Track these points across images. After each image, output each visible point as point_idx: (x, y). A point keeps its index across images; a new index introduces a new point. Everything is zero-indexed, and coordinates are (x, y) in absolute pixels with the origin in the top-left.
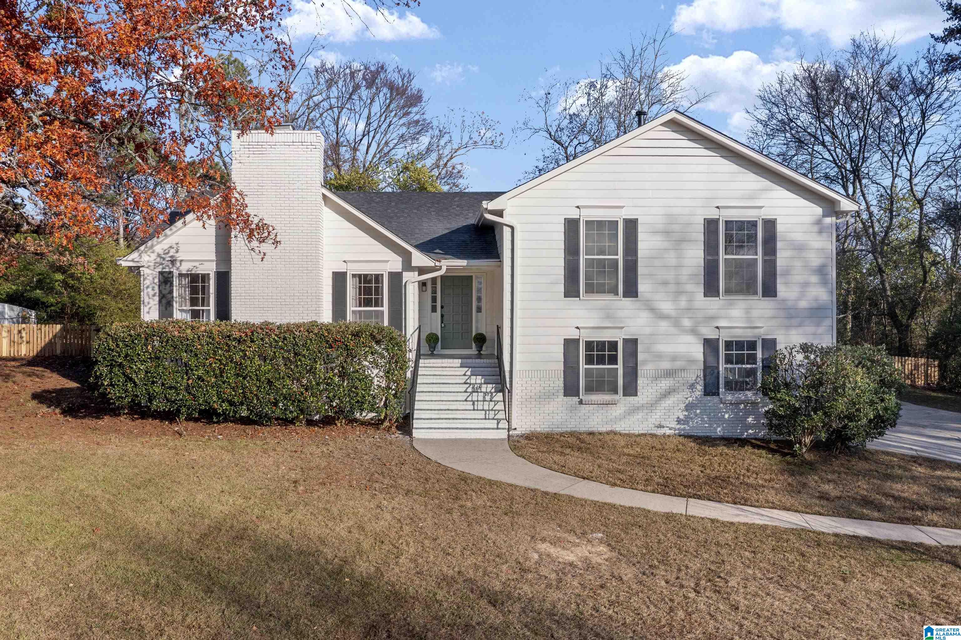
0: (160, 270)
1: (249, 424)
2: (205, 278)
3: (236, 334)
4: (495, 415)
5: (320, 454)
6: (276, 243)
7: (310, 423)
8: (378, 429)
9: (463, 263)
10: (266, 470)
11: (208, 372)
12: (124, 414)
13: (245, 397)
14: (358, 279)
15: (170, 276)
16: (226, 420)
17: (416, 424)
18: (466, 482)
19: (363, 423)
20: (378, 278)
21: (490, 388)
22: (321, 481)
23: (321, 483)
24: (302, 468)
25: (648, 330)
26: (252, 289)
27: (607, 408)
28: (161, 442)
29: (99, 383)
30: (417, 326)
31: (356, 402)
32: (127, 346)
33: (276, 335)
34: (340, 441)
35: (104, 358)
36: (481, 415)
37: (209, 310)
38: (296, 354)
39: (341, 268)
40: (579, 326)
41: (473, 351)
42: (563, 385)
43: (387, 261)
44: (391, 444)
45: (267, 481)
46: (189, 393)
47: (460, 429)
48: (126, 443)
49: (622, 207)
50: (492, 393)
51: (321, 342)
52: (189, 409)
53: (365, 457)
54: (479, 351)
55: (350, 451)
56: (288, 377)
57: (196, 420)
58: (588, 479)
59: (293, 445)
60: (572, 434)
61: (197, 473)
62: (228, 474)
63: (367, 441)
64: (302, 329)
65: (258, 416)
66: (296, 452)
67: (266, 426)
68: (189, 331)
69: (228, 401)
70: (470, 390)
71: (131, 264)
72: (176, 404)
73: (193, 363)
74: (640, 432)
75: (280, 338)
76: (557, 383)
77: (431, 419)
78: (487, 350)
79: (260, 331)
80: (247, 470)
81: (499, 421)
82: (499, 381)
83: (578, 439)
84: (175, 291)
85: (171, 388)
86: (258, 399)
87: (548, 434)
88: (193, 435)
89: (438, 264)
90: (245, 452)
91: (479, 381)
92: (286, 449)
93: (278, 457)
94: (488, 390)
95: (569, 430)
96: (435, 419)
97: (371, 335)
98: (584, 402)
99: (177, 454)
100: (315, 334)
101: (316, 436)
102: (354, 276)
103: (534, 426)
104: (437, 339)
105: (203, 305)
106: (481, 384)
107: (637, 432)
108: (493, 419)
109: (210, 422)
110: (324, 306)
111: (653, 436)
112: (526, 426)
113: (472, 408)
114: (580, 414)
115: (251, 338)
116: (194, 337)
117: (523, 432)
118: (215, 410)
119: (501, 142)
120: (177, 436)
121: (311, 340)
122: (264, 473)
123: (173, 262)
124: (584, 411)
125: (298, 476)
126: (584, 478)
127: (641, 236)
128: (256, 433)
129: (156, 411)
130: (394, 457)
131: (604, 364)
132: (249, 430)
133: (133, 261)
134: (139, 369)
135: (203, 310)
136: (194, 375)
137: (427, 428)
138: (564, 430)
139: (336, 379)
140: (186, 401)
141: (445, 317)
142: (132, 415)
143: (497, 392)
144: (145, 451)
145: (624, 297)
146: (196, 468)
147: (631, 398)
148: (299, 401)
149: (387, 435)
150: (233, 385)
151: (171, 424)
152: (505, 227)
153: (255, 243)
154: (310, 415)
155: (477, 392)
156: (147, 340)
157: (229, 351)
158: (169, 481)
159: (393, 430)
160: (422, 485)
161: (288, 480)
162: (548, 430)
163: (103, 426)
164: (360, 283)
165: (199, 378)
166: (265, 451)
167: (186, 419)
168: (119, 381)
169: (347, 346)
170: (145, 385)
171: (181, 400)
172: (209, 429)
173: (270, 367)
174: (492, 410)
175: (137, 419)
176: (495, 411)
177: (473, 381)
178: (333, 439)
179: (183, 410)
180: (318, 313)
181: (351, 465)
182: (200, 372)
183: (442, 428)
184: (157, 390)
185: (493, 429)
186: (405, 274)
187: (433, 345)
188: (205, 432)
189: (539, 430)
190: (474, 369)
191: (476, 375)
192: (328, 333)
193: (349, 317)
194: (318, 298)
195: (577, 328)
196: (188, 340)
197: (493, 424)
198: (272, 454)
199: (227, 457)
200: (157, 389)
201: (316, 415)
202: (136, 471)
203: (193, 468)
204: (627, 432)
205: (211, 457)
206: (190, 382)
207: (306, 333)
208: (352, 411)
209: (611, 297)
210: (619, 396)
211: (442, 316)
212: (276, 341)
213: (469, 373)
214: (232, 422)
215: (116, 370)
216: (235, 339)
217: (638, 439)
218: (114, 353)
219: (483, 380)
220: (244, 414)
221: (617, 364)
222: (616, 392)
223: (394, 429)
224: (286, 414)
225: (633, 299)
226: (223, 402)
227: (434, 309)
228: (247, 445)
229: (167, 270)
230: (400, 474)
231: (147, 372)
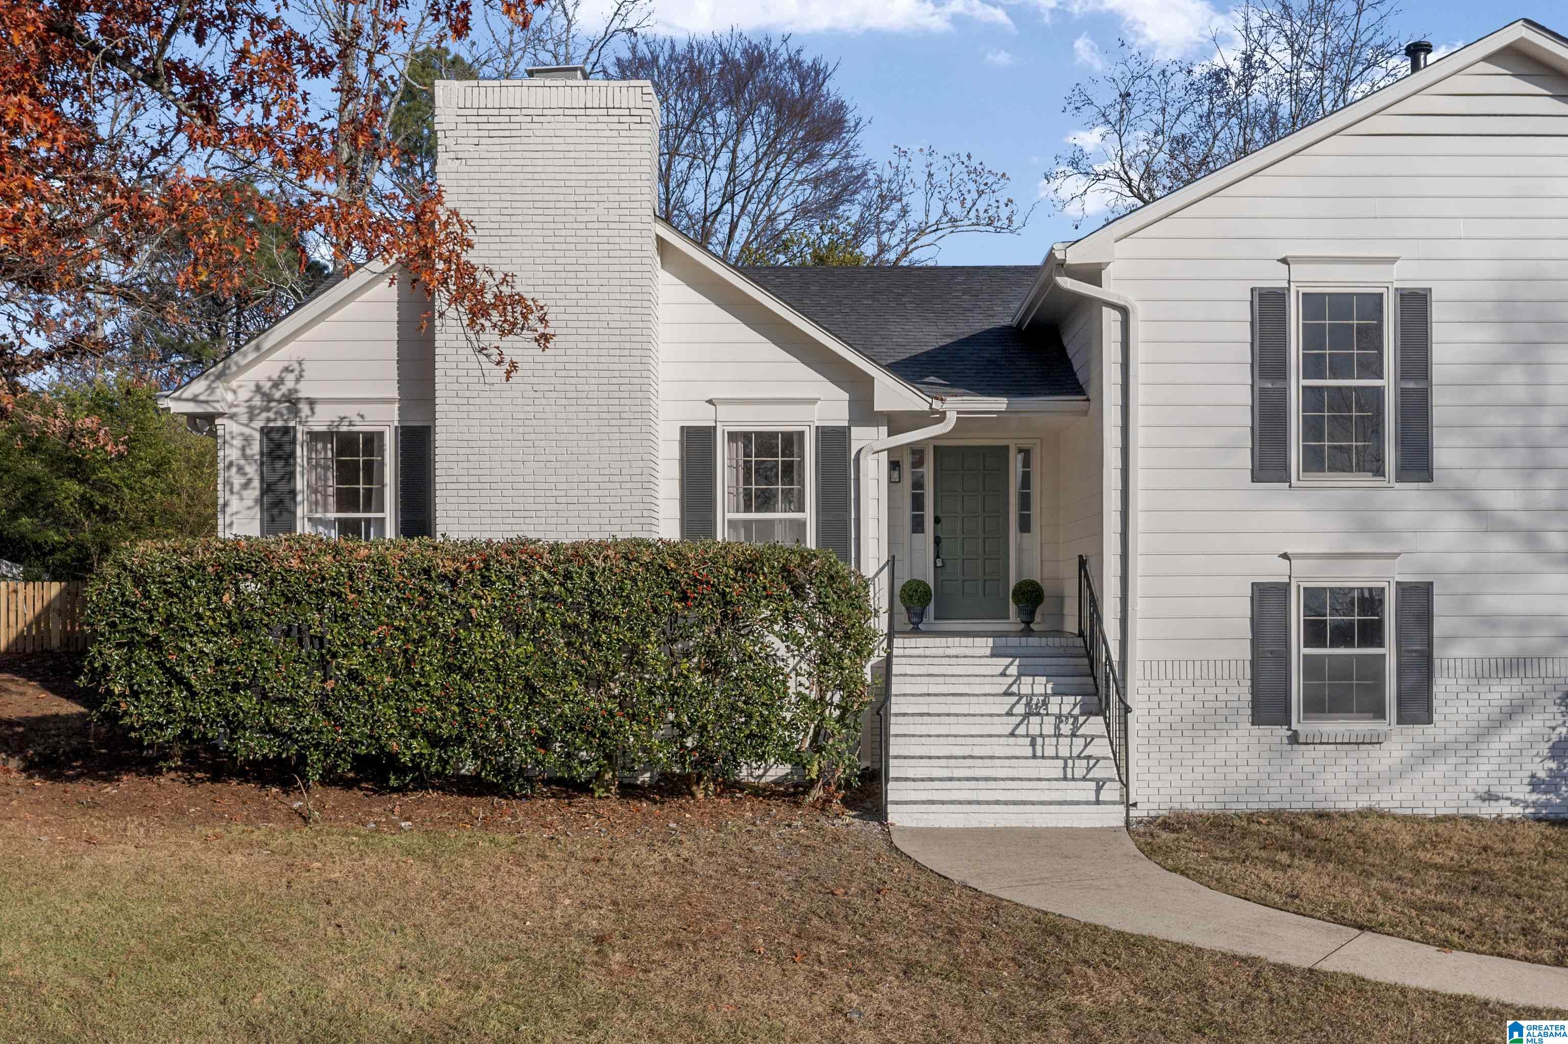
0: (262, 424)
1: (480, 794)
2: (372, 441)
3: (446, 567)
4: (1089, 770)
5: (659, 868)
6: (544, 339)
7: (629, 791)
8: (798, 805)
9: (1000, 404)
10: (520, 908)
11: (375, 660)
12: (170, 769)
13: (467, 723)
14: (741, 445)
15: (286, 438)
16: (421, 784)
17: (894, 791)
18: (1059, 939)
19: (758, 792)
20: (792, 441)
21: (1069, 704)
22: (669, 936)
23: (669, 944)
24: (615, 903)
25: (1460, 561)
26: (488, 465)
27: (1357, 754)
28: (254, 836)
29: (102, 690)
30: (885, 558)
31: (747, 737)
32: (172, 595)
33: (546, 567)
34: (707, 833)
35: (113, 625)
36: (1054, 769)
37: (383, 520)
38: (594, 616)
39: (701, 417)
40: (1289, 551)
41: (1013, 621)
42: (1249, 697)
43: (813, 401)
44: (836, 840)
45: (521, 936)
46: (328, 714)
47: (1006, 803)
48: (164, 837)
49: (1392, 260)
50: (1076, 718)
51: (659, 586)
52: (327, 755)
53: (778, 873)
54: (1028, 623)
55: (736, 859)
56: (577, 672)
57: (348, 785)
58: (1370, 929)
59: (590, 845)
60: (1276, 816)
61: (336, 915)
62: (419, 917)
63: (774, 835)
64: (611, 553)
65: (500, 772)
66: (597, 860)
67: (520, 798)
68: (326, 559)
69: (426, 734)
70: (1020, 709)
71: (190, 408)
72: (296, 741)
73: (335, 635)
74: (1441, 812)
75: (555, 574)
76: (1236, 690)
77: (932, 779)
78: (1043, 621)
79: (505, 557)
80: (472, 908)
81: (1100, 785)
82: (1092, 689)
83: (1294, 828)
84: (298, 476)
85: (281, 701)
86: (500, 728)
87: (1216, 817)
88: (337, 819)
89: (937, 405)
90: (467, 863)
91: (1039, 690)
92: (572, 854)
93: (552, 873)
94: (1066, 710)
95: (1265, 806)
96: (941, 779)
97: (784, 569)
98: (1302, 739)
99: (291, 866)
100: (646, 566)
101: (646, 823)
102: (733, 437)
103: (1179, 799)
104: (927, 592)
105: (367, 508)
106: (1046, 695)
107: (1431, 813)
108: (1084, 779)
109: (381, 787)
110: (661, 509)
111: (1474, 820)
112: (1157, 799)
113: (1029, 751)
114: (1291, 769)
115: (483, 577)
116: (339, 572)
117: (1153, 814)
118: (393, 758)
119: (1010, 219)
120: (298, 821)
121: (634, 580)
122: (515, 916)
123: (292, 402)
124: (1302, 762)
125: (607, 924)
126: (1361, 928)
127: (1438, 332)
128: (497, 814)
129: (247, 762)
130: (852, 873)
131: (1349, 644)
132: (479, 807)
133: (195, 399)
134: (201, 652)
135: (368, 521)
136: (339, 668)
137: (924, 802)
138: (1254, 806)
139: (697, 679)
140: (321, 732)
141: (944, 543)
142: (190, 771)
143: (1088, 712)
144: (209, 859)
145: (1399, 479)
146: (336, 902)
147: (1418, 729)
148: (604, 734)
149: (823, 820)
150: (438, 693)
151: (286, 792)
152: (1105, 310)
153: (490, 337)
154: (631, 769)
155: (1038, 714)
156: (221, 580)
157: (426, 608)
158: (260, 938)
159: (835, 807)
160: (945, 948)
161: (580, 935)
162: (1213, 806)
163: (113, 797)
164: (747, 454)
165: (353, 675)
166: (519, 860)
167: (323, 782)
168: (150, 683)
169: (724, 594)
170: (217, 693)
171: (308, 731)
172: (378, 807)
173: (531, 648)
174: (1079, 757)
175: (202, 780)
176: (1089, 758)
177: (1025, 690)
178: (689, 829)
179: (314, 756)
180: (650, 520)
181: (742, 894)
182: (355, 662)
183: (960, 803)
184: (245, 705)
185: (1087, 803)
186: (856, 432)
187: (918, 609)
188: (370, 813)
189: (1192, 806)
190: (1025, 661)
191: (1034, 676)
192: (678, 562)
193: (721, 534)
194: (647, 484)
195: (1285, 556)
196: (324, 579)
197: (1087, 791)
198: (534, 866)
199: (419, 873)
200: (247, 702)
201: (645, 771)
202: (174, 909)
203: (328, 903)
204: (1408, 812)
205: (379, 873)
206: (329, 685)
207: (622, 564)
208: (733, 760)
209: (1366, 480)
210: (1388, 725)
211: (937, 541)
212: (546, 582)
213: (1013, 670)
214: (435, 788)
215: (142, 654)
216: (443, 577)
217: (1440, 829)
218: (138, 614)
219: (1049, 686)
220: (469, 767)
221: (1381, 645)
222: (1380, 714)
223: (836, 805)
224: (570, 768)
225: (1422, 485)
226: (413, 736)
227: (918, 526)
228: (472, 845)
229: (279, 423)
230: (877, 918)
231: (219, 662)
